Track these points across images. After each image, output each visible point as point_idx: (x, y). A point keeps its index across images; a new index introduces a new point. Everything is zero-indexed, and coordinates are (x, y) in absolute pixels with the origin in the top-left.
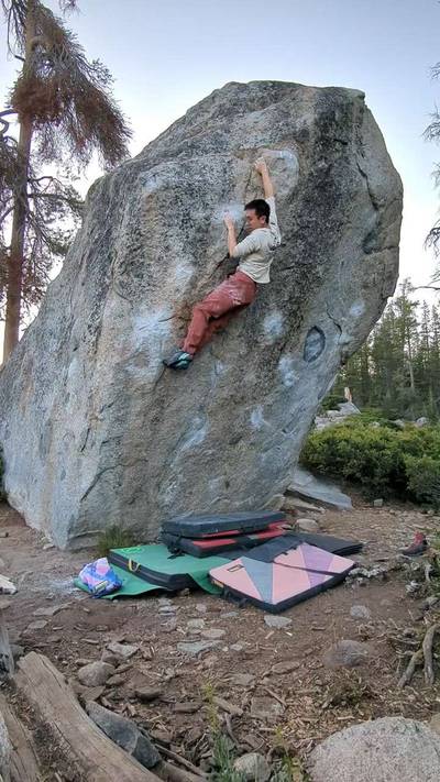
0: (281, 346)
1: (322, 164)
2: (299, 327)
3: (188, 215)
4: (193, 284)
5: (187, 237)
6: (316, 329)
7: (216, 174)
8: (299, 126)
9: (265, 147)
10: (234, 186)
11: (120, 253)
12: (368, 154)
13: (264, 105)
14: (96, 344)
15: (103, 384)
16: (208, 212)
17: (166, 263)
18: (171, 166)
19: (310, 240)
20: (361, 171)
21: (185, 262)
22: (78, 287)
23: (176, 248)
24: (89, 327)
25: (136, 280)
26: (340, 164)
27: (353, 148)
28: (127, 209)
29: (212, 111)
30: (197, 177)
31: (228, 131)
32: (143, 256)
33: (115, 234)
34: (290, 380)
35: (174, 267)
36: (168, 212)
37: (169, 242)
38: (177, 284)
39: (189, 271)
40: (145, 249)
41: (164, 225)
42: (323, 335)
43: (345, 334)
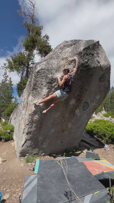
0: (76, 107)
1: (86, 60)
2: (80, 102)
3: (47, 76)
5: (47, 82)
6: (86, 102)
7: (56, 65)
8: (79, 51)
9: (70, 57)
10: (60, 68)
12: (100, 56)
13: (71, 46)
14: (27, 107)
16: (52, 75)
17: (41, 88)
18: (44, 63)
19: (83, 80)
20: (98, 61)
21: (46, 88)
23: (44, 85)
24: (26, 102)
25: (35, 92)
26: (91, 60)
27: (95, 55)
29: (59, 48)
30: (51, 66)
31: (61, 53)
32: (36, 86)
34: (79, 115)
35: (44, 89)
36: (42, 75)
37: (43, 83)
38: (44, 94)
39: (47, 90)
40: (37, 84)
41: (41, 79)
42: (88, 104)
43: (94, 103)
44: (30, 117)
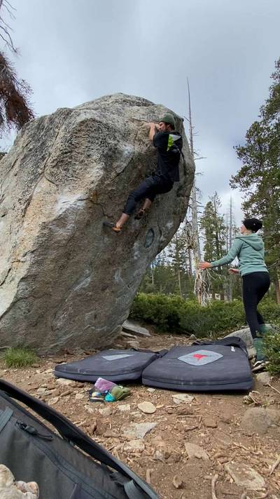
0: (137, 235)
2: (146, 226)
3: (105, 139)
4: (102, 181)
6: (152, 230)
7: (121, 125)
11: (53, 154)
14: (24, 211)
15: (28, 237)
17: (86, 165)
21: (100, 166)
22: (10, 177)
23: (95, 157)
24: (19, 200)
25: (63, 171)
28: (63, 128)
30: (111, 122)
33: (49, 143)
34: (136, 256)
35: (93, 168)
36: (93, 134)
37: (91, 153)
38: (93, 179)
39: (102, 173)
40: (74, 153)
41: (89, 142)
42: (154, 234)
43: (162, 237)
44: (46, 231)
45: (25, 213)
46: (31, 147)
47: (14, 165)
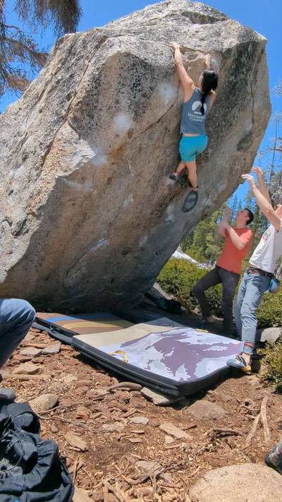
0: (172, 196)
1: (232, 78)
3: (139, 81)
4: (130, 134)
5: (135, 98)
7: (164, 58)
8: (226, 45)
11: (79, 93)
12: (259, 83)
13: (203, 22)
14: (44, 158)
15: (45, 189)
16: (153, 84)
17: (113, 112)
18: (133, 40)
21: (128, 116)
22: (35, 112)
23: (124, 103)
24: (41, 144)
25: (87, 117)
26: (242, 83)
27: (251, 75)
28: (93, 61)
29: (166, 13)
33: (77, 78)
34: (170, 218)
42: (197, 196)
43: (209, 200)
45: (44, 161)
46: (60, 78)
47: (41, 96)
